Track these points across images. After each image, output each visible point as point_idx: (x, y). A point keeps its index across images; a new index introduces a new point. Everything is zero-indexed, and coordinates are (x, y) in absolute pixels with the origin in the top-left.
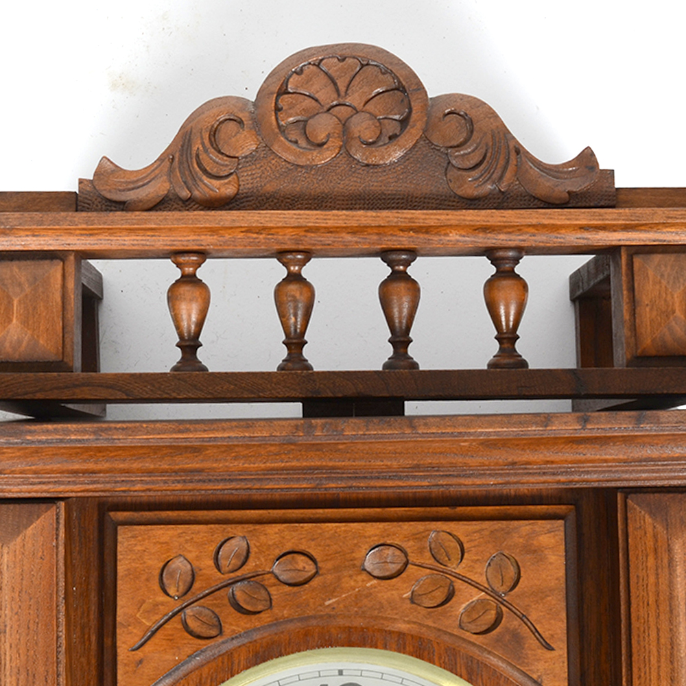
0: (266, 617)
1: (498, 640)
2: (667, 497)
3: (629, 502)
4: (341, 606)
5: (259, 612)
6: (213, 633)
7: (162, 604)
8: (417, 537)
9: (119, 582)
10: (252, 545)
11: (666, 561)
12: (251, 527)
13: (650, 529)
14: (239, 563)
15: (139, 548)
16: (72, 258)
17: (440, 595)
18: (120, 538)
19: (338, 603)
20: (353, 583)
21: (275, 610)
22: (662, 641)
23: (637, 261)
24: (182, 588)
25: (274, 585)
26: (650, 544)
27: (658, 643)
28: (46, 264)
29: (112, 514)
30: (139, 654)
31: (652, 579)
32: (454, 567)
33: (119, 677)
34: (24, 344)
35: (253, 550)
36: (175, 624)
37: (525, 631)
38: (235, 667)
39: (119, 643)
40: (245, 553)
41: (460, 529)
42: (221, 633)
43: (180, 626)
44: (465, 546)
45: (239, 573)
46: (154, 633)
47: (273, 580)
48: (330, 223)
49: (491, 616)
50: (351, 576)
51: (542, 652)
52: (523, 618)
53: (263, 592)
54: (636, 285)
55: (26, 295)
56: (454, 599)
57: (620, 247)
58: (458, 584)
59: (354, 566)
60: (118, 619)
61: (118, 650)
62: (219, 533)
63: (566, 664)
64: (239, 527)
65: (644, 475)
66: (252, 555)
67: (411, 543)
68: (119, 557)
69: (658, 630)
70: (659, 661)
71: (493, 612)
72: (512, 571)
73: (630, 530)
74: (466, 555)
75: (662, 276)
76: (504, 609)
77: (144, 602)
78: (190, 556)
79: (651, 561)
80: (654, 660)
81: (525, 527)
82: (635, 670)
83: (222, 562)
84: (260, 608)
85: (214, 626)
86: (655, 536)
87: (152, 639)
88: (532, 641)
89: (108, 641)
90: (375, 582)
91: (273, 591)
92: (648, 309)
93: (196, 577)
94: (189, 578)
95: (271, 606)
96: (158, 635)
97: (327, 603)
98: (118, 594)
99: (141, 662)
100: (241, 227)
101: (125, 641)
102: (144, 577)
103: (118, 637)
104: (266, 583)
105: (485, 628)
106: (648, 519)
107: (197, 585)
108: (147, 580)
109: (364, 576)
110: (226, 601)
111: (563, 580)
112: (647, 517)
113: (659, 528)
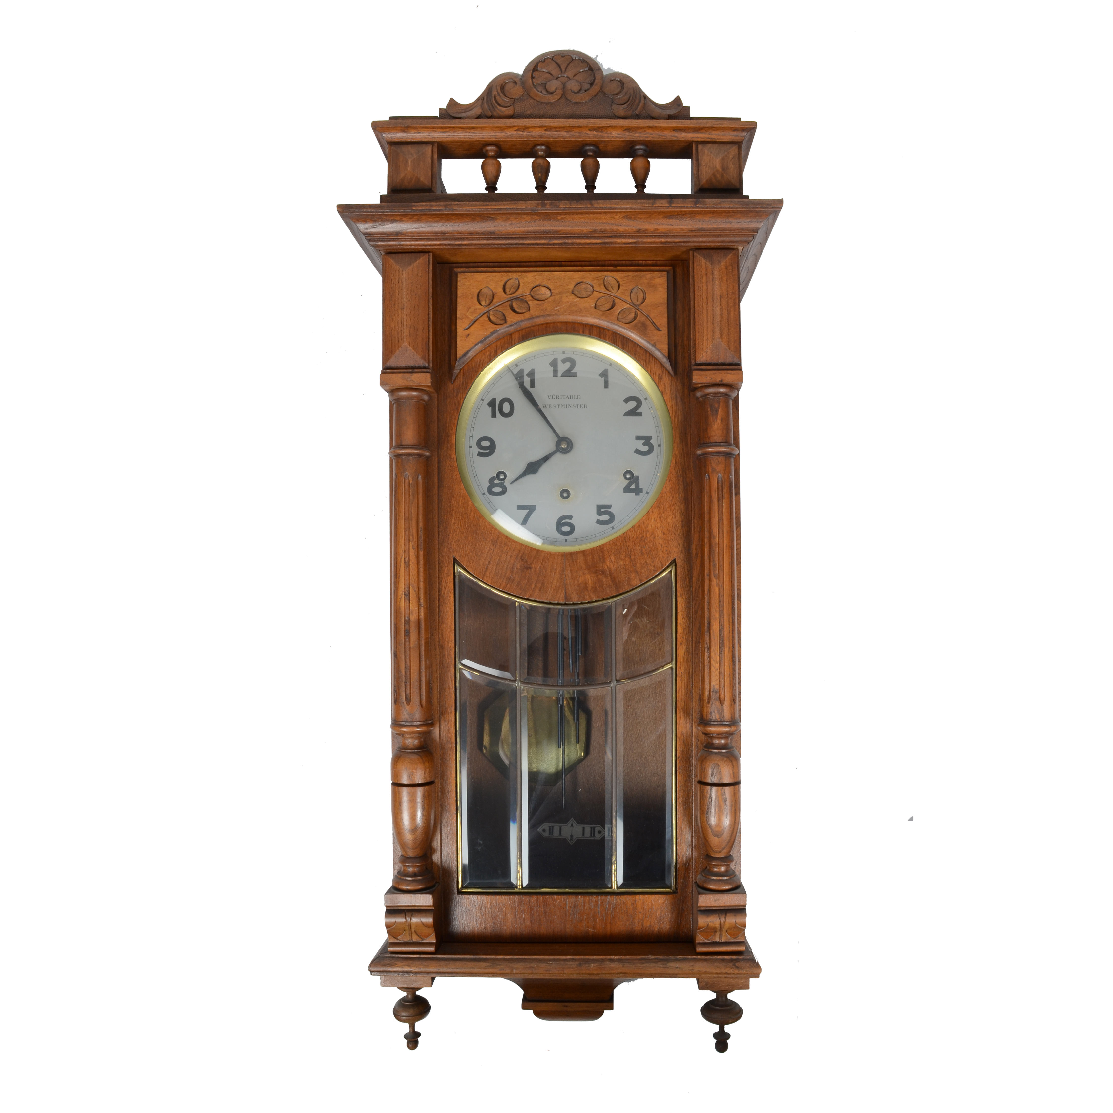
0: (527, 315)
1: (636, 326)
2: (712, 251)
3: (695, 253)
4: (562, 310)
5: (524, 313)
6: (502, 322)
7: (479, 309)
8: (597, 279)
9: (458, 299)
10: (521, 282)
11: (711, 279)
12: (520, 274)
13: (704, 265)
14: (515, 291)
15: (468, 283)
16: (436, 145)
17: (608, 306)
18: (459, 279)
19: (561, 309)
20: (568, 300)
21: (531, 312)
22: (709, 315)
23: (700, 147)
24: (488, 302)
25: (531, 300)
26: (704, 271)
27: (707, 316)
28: (424, 146)
29: (455, 269)
30: (467, 332)
31: (705, 287)
32: (614, 292)
33: (458, 343)
34: (414, 180)
35: (521, 284)
36: (485, 318)
37: (648, 323)
38: (513, 342)
39: (458, 327)
40: (517, 286)
41: (618, 275)
42: (506, 322)
43: (487, 319)
44: (621, 283)
45: (514, 295)
46: (475, 322)
47: (531, 298)
48: (556, 125)
49: (632, 315)
50: (567, 297)
51: (656, 332)
52: (647, 317)
53: (526, 304)
54: (699, 157)
55: (414, 159)
56: (615, 307)
57: (693, 142)
58: (617, 301)
59: (568, 292)
60: (458, 316)
61: (458, 330)
62: (505, 277)
63: (667, 337)
64: (515, 274)
65: (701, 239)
66: (521, 287)
67: (595, 281)
68: (459, 287)
69: (707, 310)
70: (707, 324)
71: (633, 314)
72: (641, 295)
73: (695, 266)
74: (621, 288)
75: (711, 153)
76: (639, 312)
77: (470, 308)
78: (491, 287)
79: (704, 279)
80: (705, 324)
81: (649, 275)
82: (697, 329)
83: (507, 290)
84: (524, 311)
85: (502, 320)
86: (706, 268)
87: (474, 325)
88: (651, 327)
89: (453, 328)
90: (578, 299)
91: (530, 303)
92: (704, 167)
93: (495, 297)
94: (491, 298)
95: (529, 310)
96: (477, 323)
97: (556, 309)
98: (458, 304)
99: (468, 335)
100: (515, 126)
101: (461, 326)
102: (470, 297)
103: (458, 324)
104: (527, 299)
105: (628, 321)
106: (703, 261)
107: (495, 300)
108: (472, 298)
109: (573, 296)
110: (509, 308)
111: (666, 299)
112: (703, 259)
113: (708, 264)
